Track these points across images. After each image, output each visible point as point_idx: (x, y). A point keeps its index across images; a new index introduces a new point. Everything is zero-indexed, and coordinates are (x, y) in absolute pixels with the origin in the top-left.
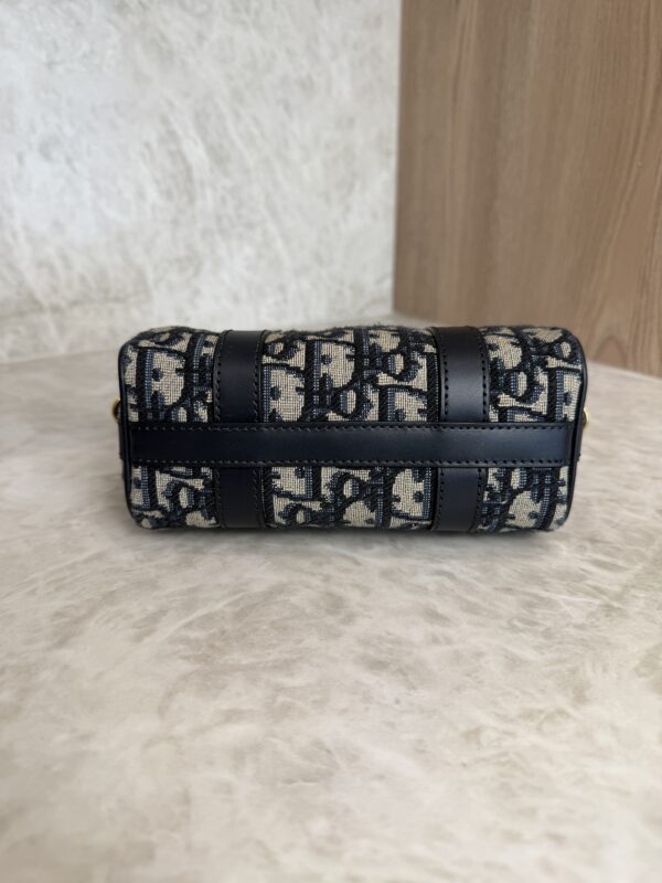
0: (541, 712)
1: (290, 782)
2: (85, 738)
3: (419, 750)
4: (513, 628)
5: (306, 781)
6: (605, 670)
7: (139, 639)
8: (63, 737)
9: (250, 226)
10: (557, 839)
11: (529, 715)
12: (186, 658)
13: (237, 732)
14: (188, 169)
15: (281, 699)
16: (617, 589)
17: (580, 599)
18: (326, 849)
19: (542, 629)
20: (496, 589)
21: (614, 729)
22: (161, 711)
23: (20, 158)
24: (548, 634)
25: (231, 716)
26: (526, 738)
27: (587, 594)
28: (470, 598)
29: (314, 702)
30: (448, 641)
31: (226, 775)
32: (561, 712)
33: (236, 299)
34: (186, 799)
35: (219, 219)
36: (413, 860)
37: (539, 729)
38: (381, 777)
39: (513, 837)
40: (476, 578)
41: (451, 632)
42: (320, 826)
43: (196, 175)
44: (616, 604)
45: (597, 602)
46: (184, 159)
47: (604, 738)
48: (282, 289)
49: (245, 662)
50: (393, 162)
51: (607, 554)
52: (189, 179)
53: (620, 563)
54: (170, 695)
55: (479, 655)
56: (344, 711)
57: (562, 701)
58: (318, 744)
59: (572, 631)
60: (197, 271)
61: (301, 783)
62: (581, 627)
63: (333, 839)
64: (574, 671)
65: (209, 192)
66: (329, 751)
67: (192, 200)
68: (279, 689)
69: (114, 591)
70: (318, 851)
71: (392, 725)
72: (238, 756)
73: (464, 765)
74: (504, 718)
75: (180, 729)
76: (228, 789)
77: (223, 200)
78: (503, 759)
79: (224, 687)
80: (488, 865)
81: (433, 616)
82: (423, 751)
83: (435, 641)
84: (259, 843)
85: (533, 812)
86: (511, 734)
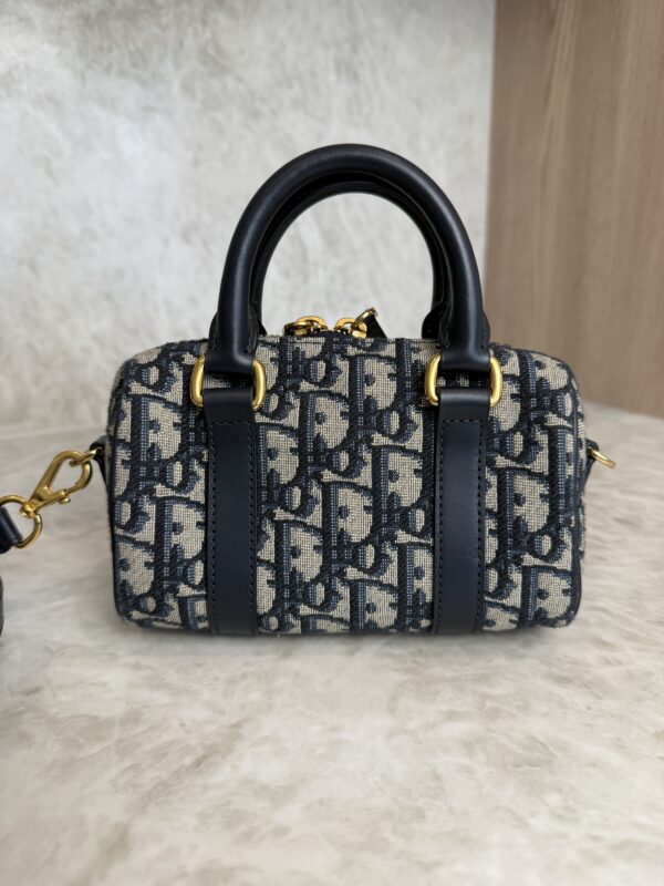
1: (518, 766)
2: (335, 729)
3: (618, 745)
5: (531, 766)
8: (316, 728)
9: (354, 301)
12: (397, 670)
13: (460, 728)
14: (304, 252)
15: (489, 704)
18: (565, 815)
20: (649, 622)
22: (392, 711)
23: (166, 242)
25: (451, 716)
28: (628, 629)
29: (518, 707)
30: (620, 663)
31: (466, 761)
34: (437, 777)
36: (640, 827)
38: (594, 765)
40: (629, 613)
41: (619, 656)
42: (554, 799)
43: (311, 256)
46: (301, 242)
49: (449, 674)
52: (305, 259)
54: (394, 698)
55: (650, 674)
56: (545, 715)
58: (532, 738)
61: (527, 767)
63: (568, 809)
65: (321, 271)
66: (543, 744)
67: (306, 278)
68: (485, 697)
71: (589, 725)
72: (469, 746)
75: (411, 725)
76: (468, 770)
77: (333, 278)
79: (437, 694)
81: (601, 643)
82: (623, 747)
83: (608, 662)
84: (508, 810)
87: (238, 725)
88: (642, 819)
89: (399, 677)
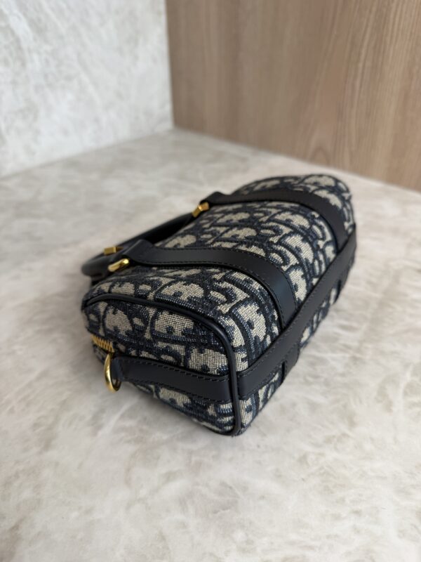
0: (334, 436)
1: (215, 512)
2: (89, 511)
3: (278, 476)
4: (307, 383)
5: (224, 510)
6: (361, 402)
7: (94, 433)
8: (75, 514)
9: (69, 78)
10: (358, 513)
11: (328, 440)
12: (129, 442)
13: (176, 487)
14: (18, 40)
15: (194, 459)
16: (355, 344)
17: (339, 355)
19: (322, 380)
21: (372, 439)
22: (128, 482)
24: (327, 383)
25: (169, 477)
26: (331, 455)
27: (342, 350)
29: (213, 457)
31: (180, 517)
32: (344, 435)
33: (66, 133)
34: (163, 538)
35: (46, 76)
36: (292, 543)
37: (336, 449)
38: (263, 497)
39: (337, 517)
42: (239, 535)
43: (24, 45)
44: (358, 355)
45: (347, 355)
46: (13, 33)
47: (368, 447)
48: (97, 120)
51: (347, 319)
52: (19, 48)
53: (355, 325)
54: (128, 470)
55: (294, 405)
56: (231, 460)
57: (344, 428)
58: (223, 484)
59: (339, 379)
60: (36, 118)
61: (222, 512)
62: (343, 375)
63: (249, 542)
64: (345, 406)
65: (35, 57)
66: (231, 488)
67: (24, 64)
68: (191, 453)
69: (65, 401)
70: (243, 551)
71: (259, 463)
72: (183, 501)
73: (303, 480)
74: (317, 445)
75: (143, 492)
76: (183, 525)
77: (47, 61)
78: (322, 471)
79: (158, 458)
80: (328, 537)
82: (280, 476)
84: (211, 554)
85: (343, 500)
86: (322, 454)
87: (16, 527)
88: (293, 537)
89: (131, 448)
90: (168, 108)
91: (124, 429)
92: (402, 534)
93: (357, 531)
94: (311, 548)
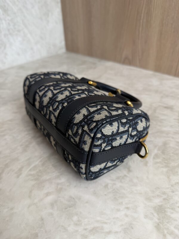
0: (121, 176)
1: (66, 209)
2: (12, 209)
5: (70, 207)
6: (134, 162)
7: (18, 177)
8: (6, 210)
9: (19, 31)
10: (128, 208)
11: (118, 178)
12: (32, 180)
13: (50, 198)
15: (59, 187)
18: (78, 224)
21: (137, 178)
22: (30, 197)
25: (48, 194)
26: (118, 184)
29: (67, 186)
32: (125, 176)
33: (19, 54)
34: (42, 219)
35: (9, 30)
36: (98, 221)
37: (121, 181)
38: (87, 202)
39: (118, 210)
42: (75, 218)
47: (135, 181)
48: (32, 49)
49: (48, 178)
50: (59, 5)
54: (31, 192)
56: (75, 187)
57: (125, 173)
58: (71, 197)
60: (5, 48)
63: (79, 221)
65: (4, 22)
66: (74, 198)
68: (58, 184)
69: (7, 164)
70: (76, 225)
72: (52, 205)
73: (105, 195)
74: (113, 180)
75: (36, 201)
76: (52, 214)
77: (9, 24)
78: (114, 191)
79: (44, 186)
80: (114, 218)
82: (95, 193)
84: (62, 226)
85: (122, 203)
86: (115, 184)
88: (99, 218)
89: (33, 183)
90: (63, 43)
91: (31, 175)
92: (146, 217)
93: (127, 216)
94: (106, 223)
